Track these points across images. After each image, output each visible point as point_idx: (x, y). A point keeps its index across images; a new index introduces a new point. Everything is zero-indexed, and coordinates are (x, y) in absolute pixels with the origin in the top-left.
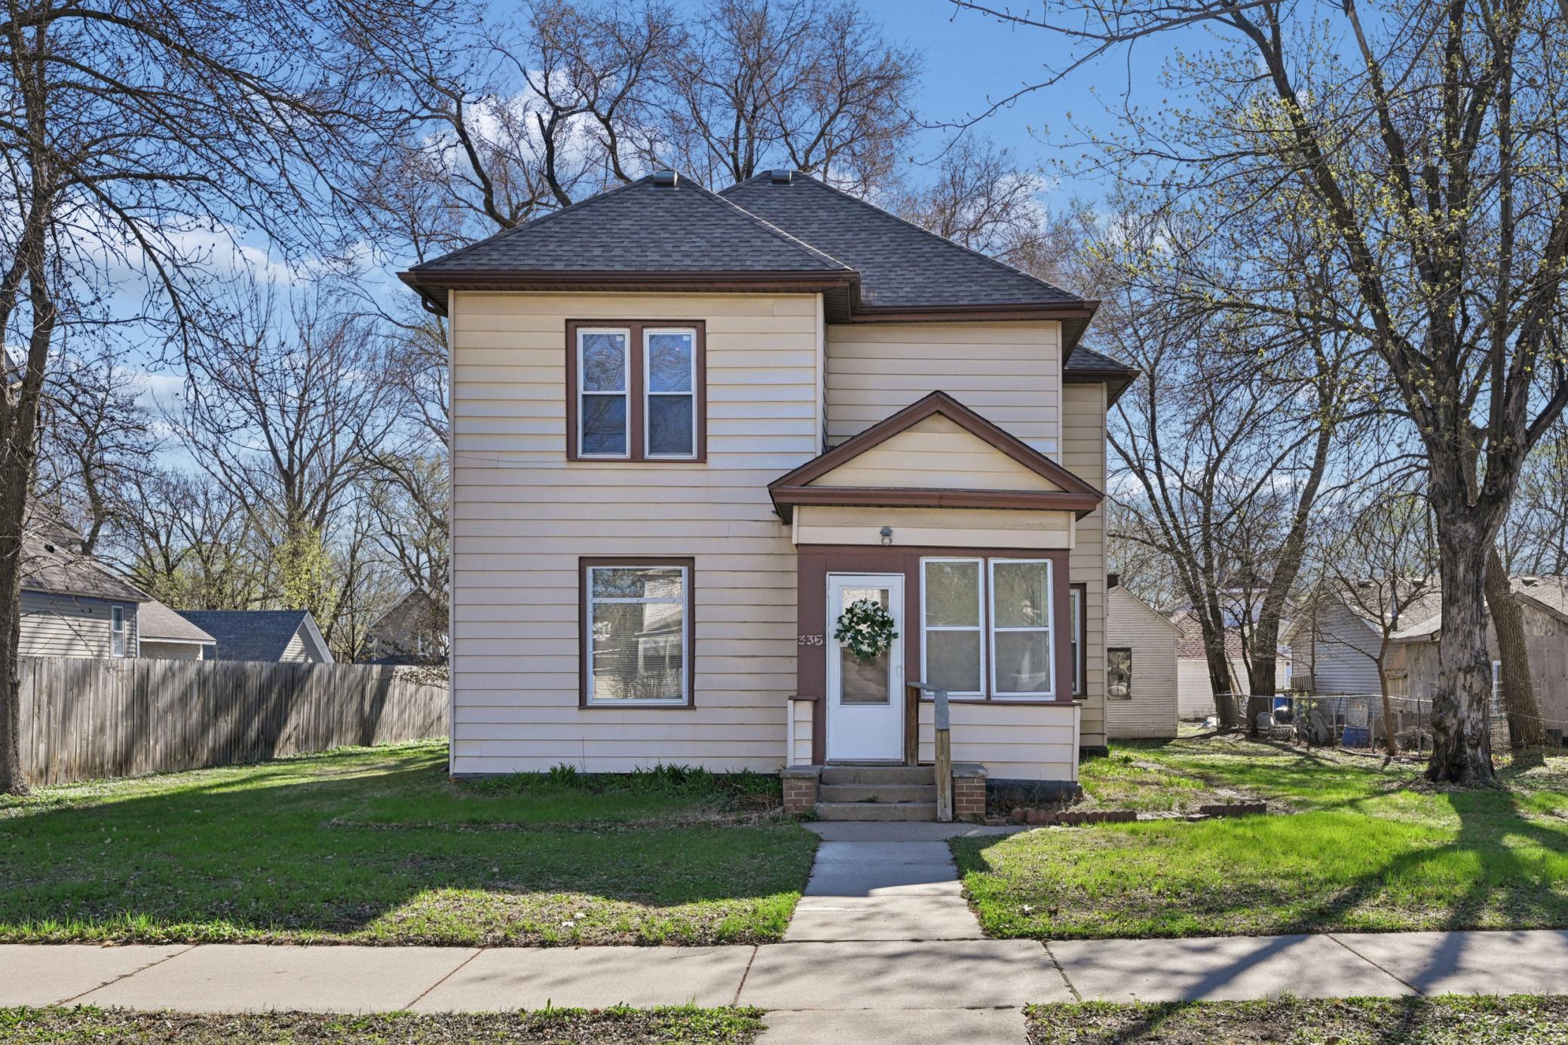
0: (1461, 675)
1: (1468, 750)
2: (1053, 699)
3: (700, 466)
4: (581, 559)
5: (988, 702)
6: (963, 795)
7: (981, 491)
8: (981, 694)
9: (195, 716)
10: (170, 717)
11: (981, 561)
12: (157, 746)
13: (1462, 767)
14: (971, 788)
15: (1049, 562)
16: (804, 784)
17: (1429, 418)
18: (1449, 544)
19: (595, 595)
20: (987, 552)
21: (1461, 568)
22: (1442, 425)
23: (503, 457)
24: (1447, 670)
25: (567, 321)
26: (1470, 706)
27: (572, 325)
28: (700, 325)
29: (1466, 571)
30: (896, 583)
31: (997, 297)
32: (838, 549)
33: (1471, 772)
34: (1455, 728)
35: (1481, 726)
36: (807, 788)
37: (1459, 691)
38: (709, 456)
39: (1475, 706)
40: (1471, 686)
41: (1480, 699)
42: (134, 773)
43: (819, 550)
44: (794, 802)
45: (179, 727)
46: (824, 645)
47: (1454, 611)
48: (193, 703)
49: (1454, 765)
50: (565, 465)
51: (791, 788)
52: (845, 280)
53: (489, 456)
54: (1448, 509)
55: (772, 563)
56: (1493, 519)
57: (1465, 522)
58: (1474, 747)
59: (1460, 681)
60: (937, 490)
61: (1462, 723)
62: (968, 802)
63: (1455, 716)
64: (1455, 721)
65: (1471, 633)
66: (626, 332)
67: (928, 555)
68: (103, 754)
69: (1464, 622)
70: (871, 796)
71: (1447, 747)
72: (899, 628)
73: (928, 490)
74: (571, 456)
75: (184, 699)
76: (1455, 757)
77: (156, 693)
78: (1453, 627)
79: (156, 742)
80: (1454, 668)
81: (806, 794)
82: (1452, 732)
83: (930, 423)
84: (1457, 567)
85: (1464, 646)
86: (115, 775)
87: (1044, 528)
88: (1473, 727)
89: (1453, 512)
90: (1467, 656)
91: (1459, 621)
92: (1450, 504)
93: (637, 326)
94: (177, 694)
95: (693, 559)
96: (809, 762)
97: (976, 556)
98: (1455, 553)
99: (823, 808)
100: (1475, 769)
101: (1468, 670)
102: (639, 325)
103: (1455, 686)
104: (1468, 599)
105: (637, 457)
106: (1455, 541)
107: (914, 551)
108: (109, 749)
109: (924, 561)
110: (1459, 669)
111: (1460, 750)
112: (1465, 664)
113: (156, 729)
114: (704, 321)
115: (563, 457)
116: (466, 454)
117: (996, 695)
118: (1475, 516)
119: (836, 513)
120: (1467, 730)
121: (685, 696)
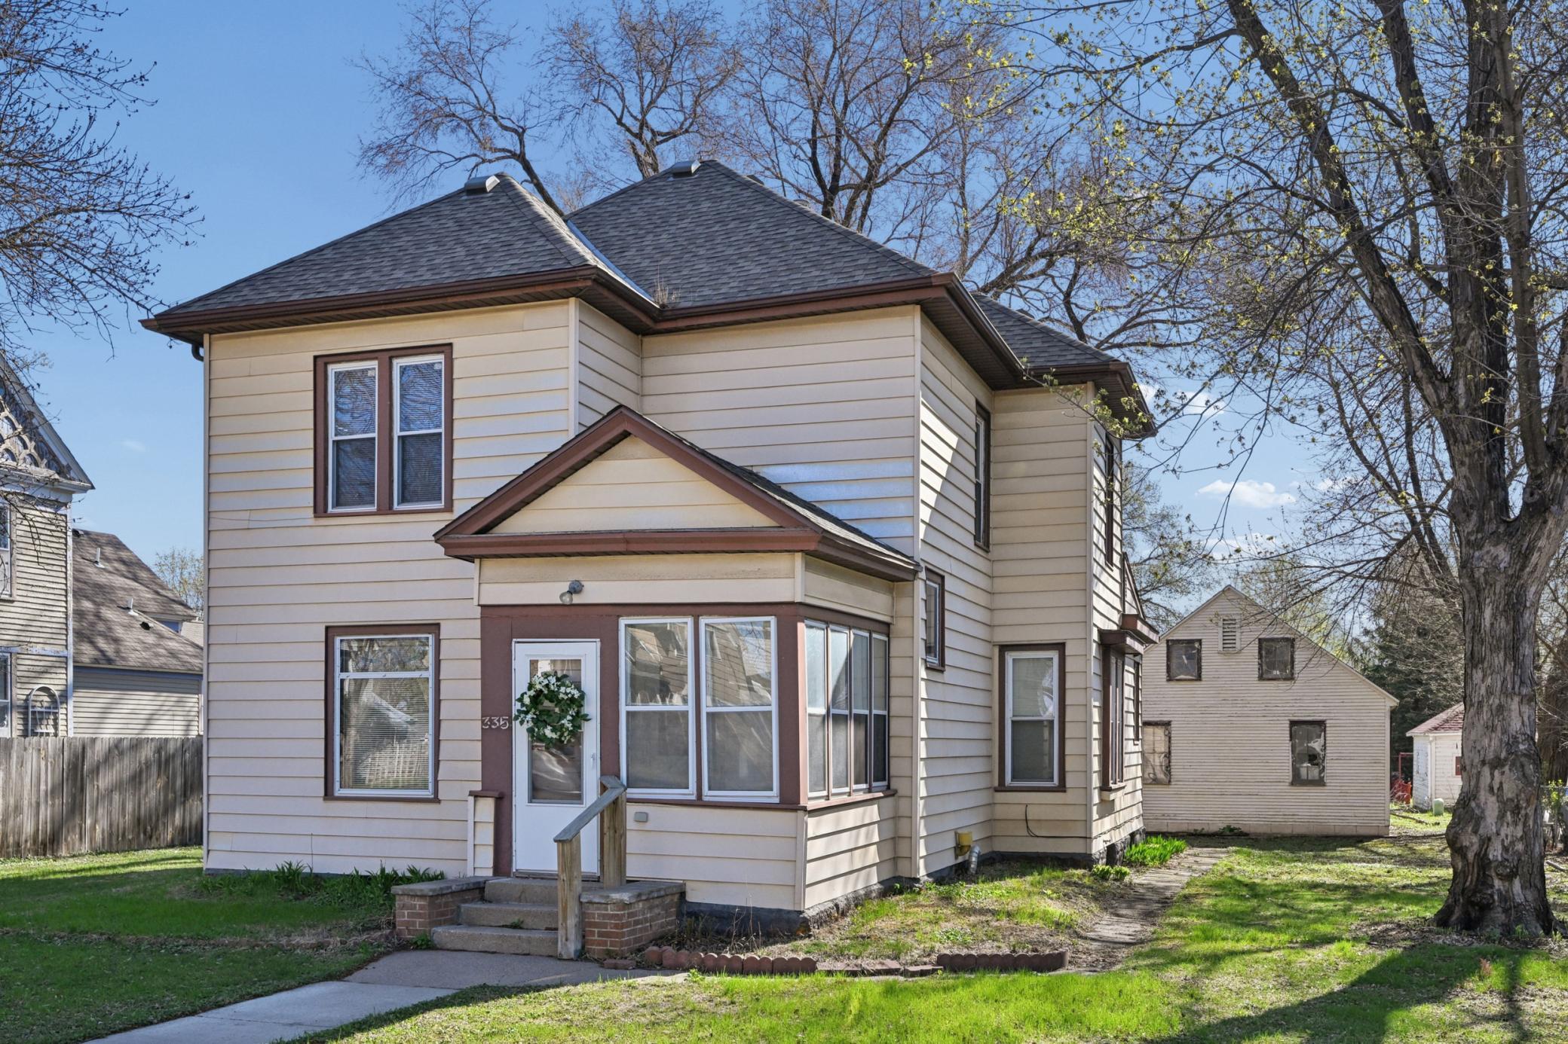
1: (1497, 883)
2: (777, 800)
3: (447, 516)
4: (327, 628)
5: (699, 803)
6: (596, 925)
7: (673, 531)
8: (690, 793)
9: (153, 794)
10: (116, 797)
11: (690, 620)
12: (97, 822)
13: (1485, 908)
14: (604, 916)
15: (772, 620)
16: (418, 902)
17: (1443, 395)
18: (1471, 576)
19: (341, 670)
20: (696, 609)
21: (1488, 613)
22: (1462, 403)
23: (256, 516)
25: (316, 358)
26: (1501, 817)
27: (321, 362)
28: (446, 348)
29: (1494, 616)
30: (587, 652)
31: (833, 282)
32: (525, 611)
33: (1499, 916)
34: (1475, 848)
35: (1520, 847)
36: (422, 907)
37: (1483, 794)
38: (456, 503)
39: (1509, 817)
40: (1501, 788)
41: (1518, 807)
42: (64, 852)
43: (506, 612)
44: (407, 924)
45: (129, 807)
46: (510, 729)
47: (1478, 675)
48: (151, 782)
49: (1473, 904)
50: (312, 522)
51: (404, 907)
52: (585, 278)
53: (235, 515)
54: (1471, 526)
56: (1538, 538)
57: (1496, 545)
58: (1509, 878)
60: (621, 532)
61: (1486, 841)
62: (600, 934)
63: (1475, 832)
64: (1475, 839)
65: (1501, 708)
66: (374, 364)
67: (629, 615)
68: (20, 834)
69: (1490, 692)
70: (515, 919)
72: (592, 707)
73: (611, 532)
74: (320, 510)
75: (136, 779)
76: (1475, 892)
77: (96, 770)
78: (1475, 700)
79: (95, 822)
81: (419, 915)
82: (1471, 856)
83: (624, 447)
84: (1481, 611)
85: (1491, 728)
86: (36, 853)
87: (762, 575)
88: (1506, 849)
89: (1479, 530)
90: (1495, 743)
91: (1483, 691)
92: (1474, 518)
93: (385, 357)
94: (126, 775)
95: (438, 625)
96: (490, 873)
97: (684, 614)
98: (1479, 591)
99: (443, 933)
100: (1506, 911)
101: (1497, 764)
102: (387, 355)
103: (1477, 786)
104: (1499, 659)
105: (386, 509)
107: (609, 610)
108: (28, 829)
109: (623, 622)
110: (1483, 763)
111: (1484, 881)
112: (1491, 756)
113: (95, 809)
114: (450, 345)
115: (310, 512)
116: (221, 515)
117: (708, 795)
118: (1511, 535)
119: (522, 566)
120: (1495, 852)
121: (431, 786)
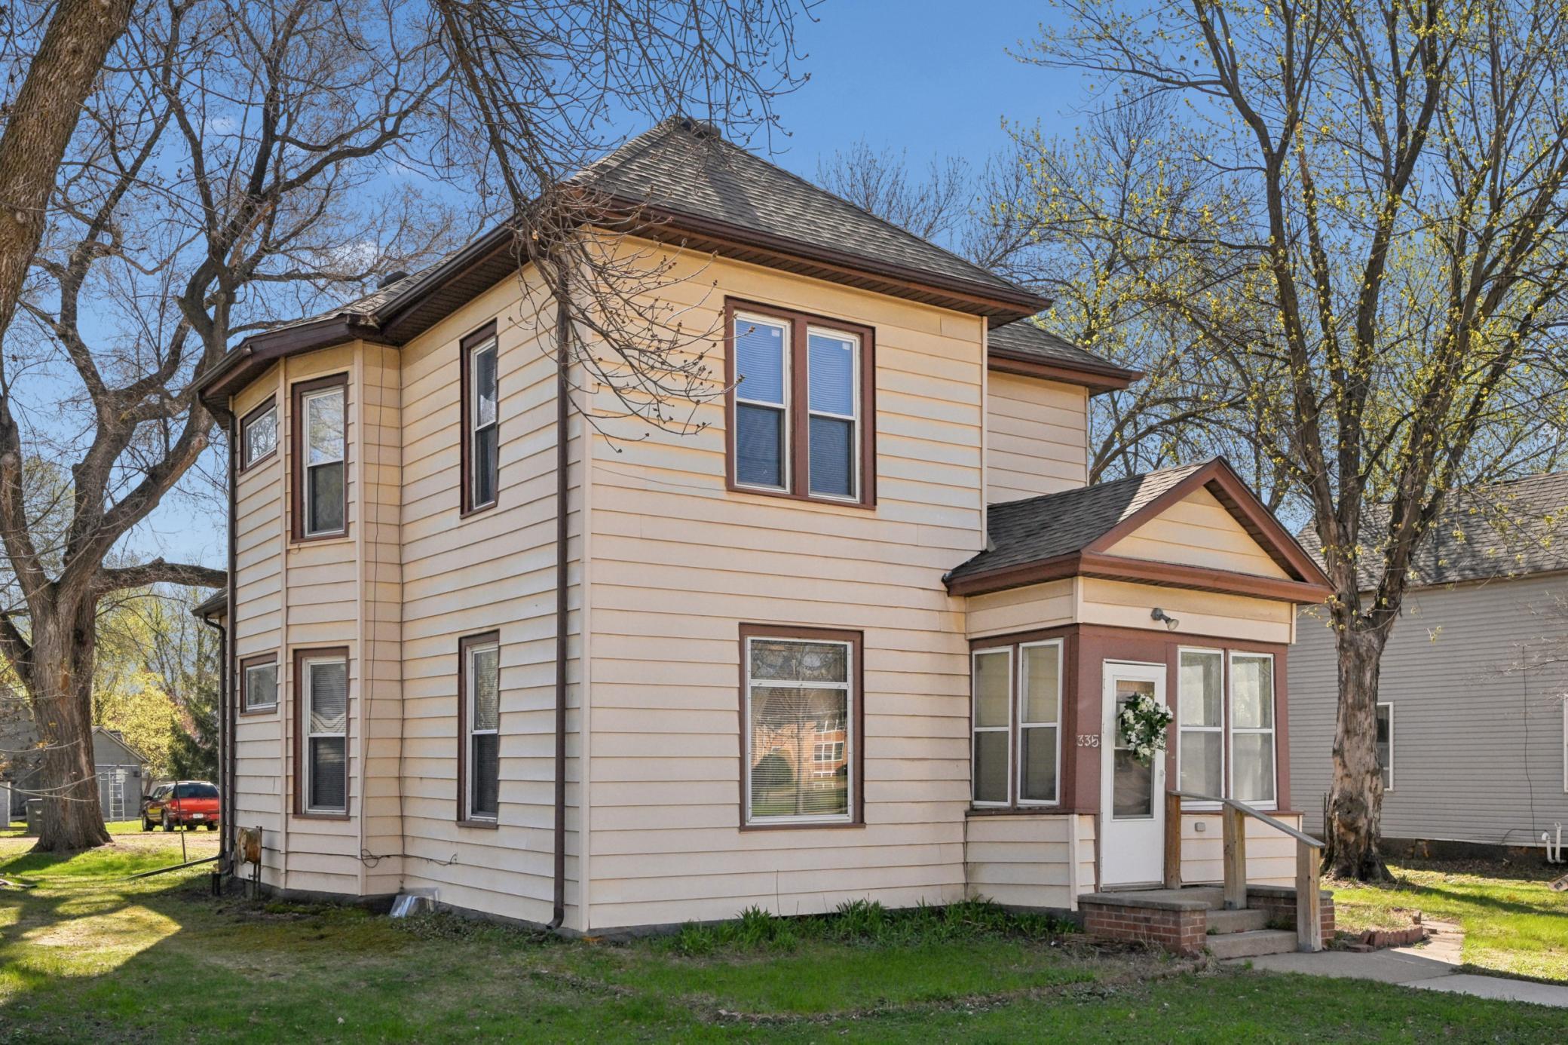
0: (1368, 777)
2: (1274, 808)
3: (868, 514)
4: (741, 625)
11: (1222, 653)
15: (1272, 658)
18: (1357, 652)
19: (754, 676)
20: (1228, 643)
21: (1369, 676)
23: (652, 475)
24: (1354, 772)
25: (726, 298)
26: (1374, 806)
27: (733, 303)
28: (869, 333)
29: (1372, 678)
33: (1378, 869)
34: (1366, 827)
38: (879, 501)
40: (1376, 788)
43: (1099, 631)
46: (1100, 747)
50: (724, 495)
55: (940, 643)
59: (1367, 784)
61: (1370, 822)
63: (1366, 816)
67: (1183, 643)
69: (1370, 727)
71: (1358, 847)
74: (729, 483)
76: (1367, 855)
80: (1363, 770)
84: (1365, 674)
85: (1370, 750)
91: (1366, 725)
93: (797, 318)
95: (862, 633)
96: (1093, 890)
97: (1219, 647)
98: (1362, 661)
100: (1380, 866)
101: (1375, 773)
102: (805, 319)
105: (798, 493)
106: (1363, 650)
107: (1173, 637)
109: (1180, 650)
110: (1367, 772)
111: (1369, 848)
114: (873, 329)
115: (721, 484)
119: (1113, 589)
121: (851, 810)
